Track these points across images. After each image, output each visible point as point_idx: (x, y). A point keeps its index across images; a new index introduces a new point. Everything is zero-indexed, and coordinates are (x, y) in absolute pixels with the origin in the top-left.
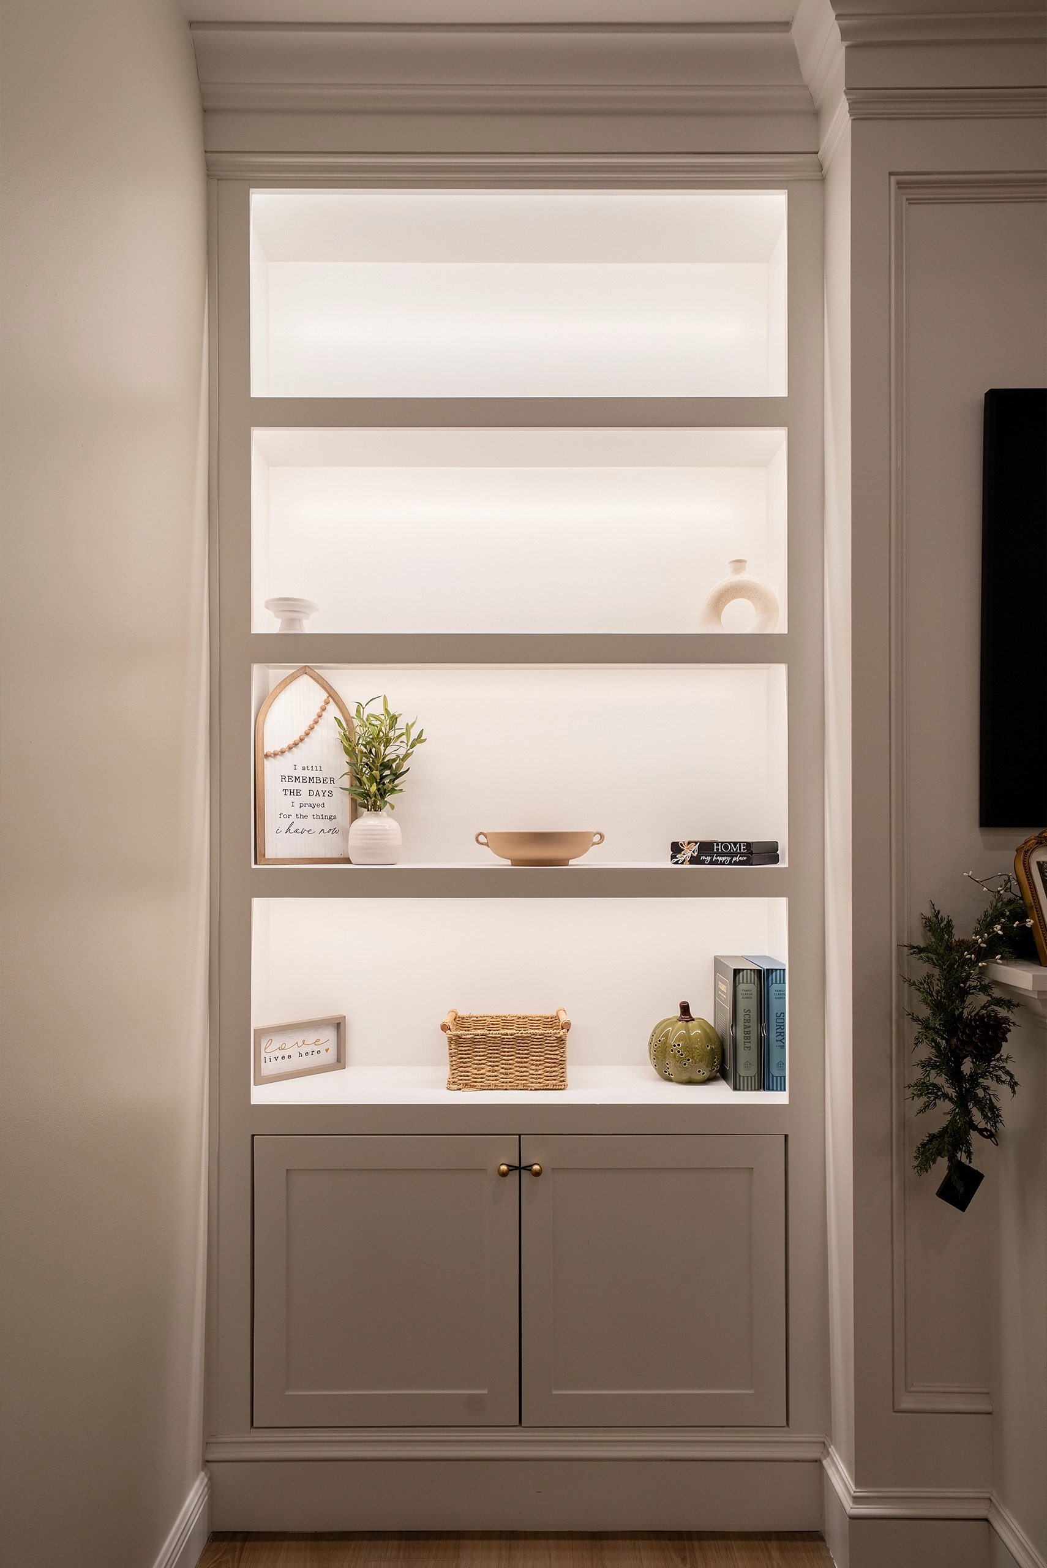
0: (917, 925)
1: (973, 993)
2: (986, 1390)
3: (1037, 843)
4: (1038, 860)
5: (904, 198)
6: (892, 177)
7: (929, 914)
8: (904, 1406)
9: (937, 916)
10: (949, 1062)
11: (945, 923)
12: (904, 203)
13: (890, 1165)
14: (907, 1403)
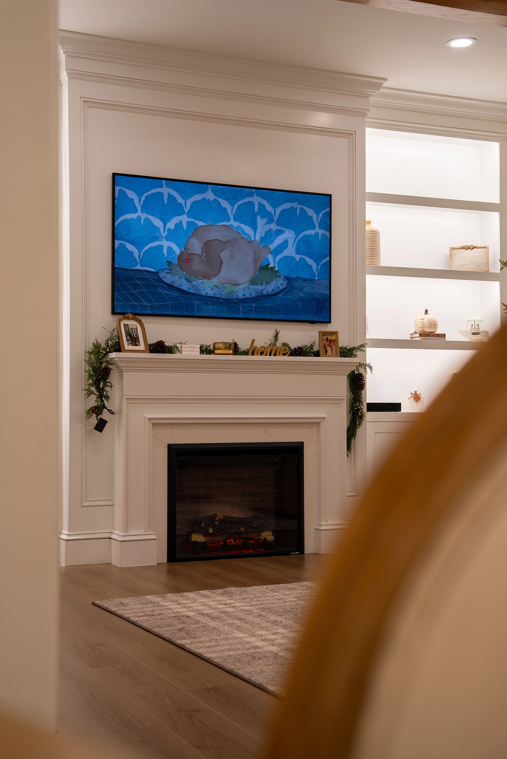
0: (91, 346)
1: (104, 363)
2: (111, 499)
3: (123, 318)
4: (124, 323)
5: (86, 105)
6: (82, 99)
7: (95, 342)
8: (85, 504)
9: (97, 343)
10: (96, 384)
11: (99, 345)
12: (86, 107)
13: (81, 425)
14: (86, 504)
